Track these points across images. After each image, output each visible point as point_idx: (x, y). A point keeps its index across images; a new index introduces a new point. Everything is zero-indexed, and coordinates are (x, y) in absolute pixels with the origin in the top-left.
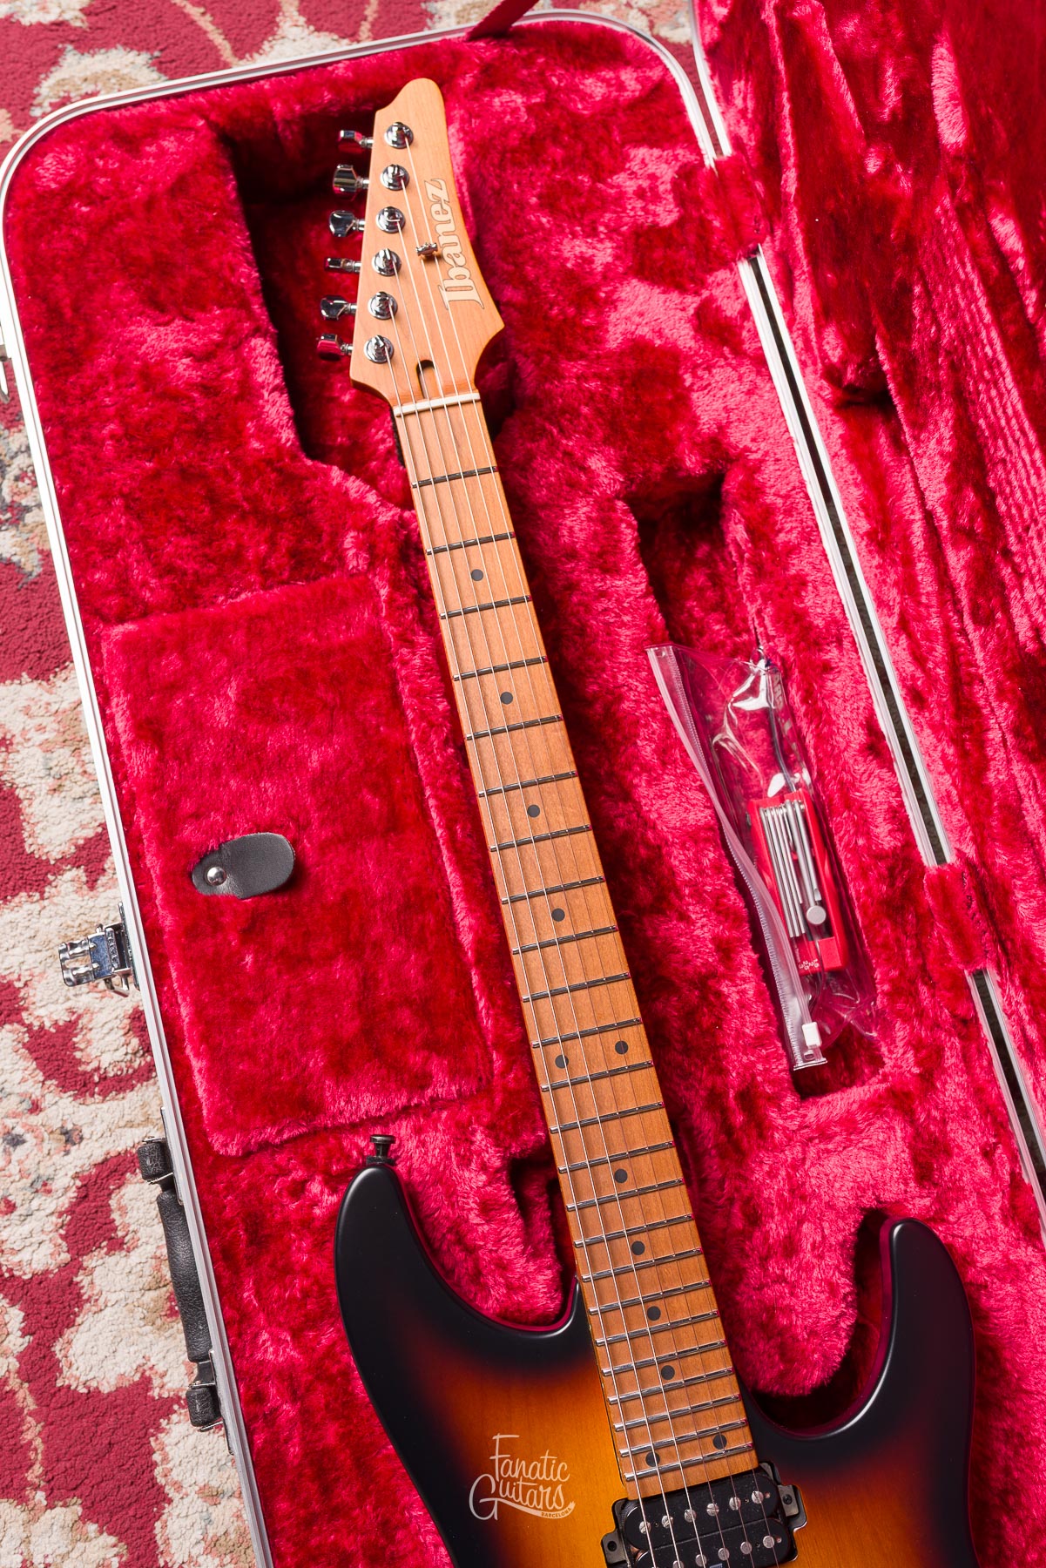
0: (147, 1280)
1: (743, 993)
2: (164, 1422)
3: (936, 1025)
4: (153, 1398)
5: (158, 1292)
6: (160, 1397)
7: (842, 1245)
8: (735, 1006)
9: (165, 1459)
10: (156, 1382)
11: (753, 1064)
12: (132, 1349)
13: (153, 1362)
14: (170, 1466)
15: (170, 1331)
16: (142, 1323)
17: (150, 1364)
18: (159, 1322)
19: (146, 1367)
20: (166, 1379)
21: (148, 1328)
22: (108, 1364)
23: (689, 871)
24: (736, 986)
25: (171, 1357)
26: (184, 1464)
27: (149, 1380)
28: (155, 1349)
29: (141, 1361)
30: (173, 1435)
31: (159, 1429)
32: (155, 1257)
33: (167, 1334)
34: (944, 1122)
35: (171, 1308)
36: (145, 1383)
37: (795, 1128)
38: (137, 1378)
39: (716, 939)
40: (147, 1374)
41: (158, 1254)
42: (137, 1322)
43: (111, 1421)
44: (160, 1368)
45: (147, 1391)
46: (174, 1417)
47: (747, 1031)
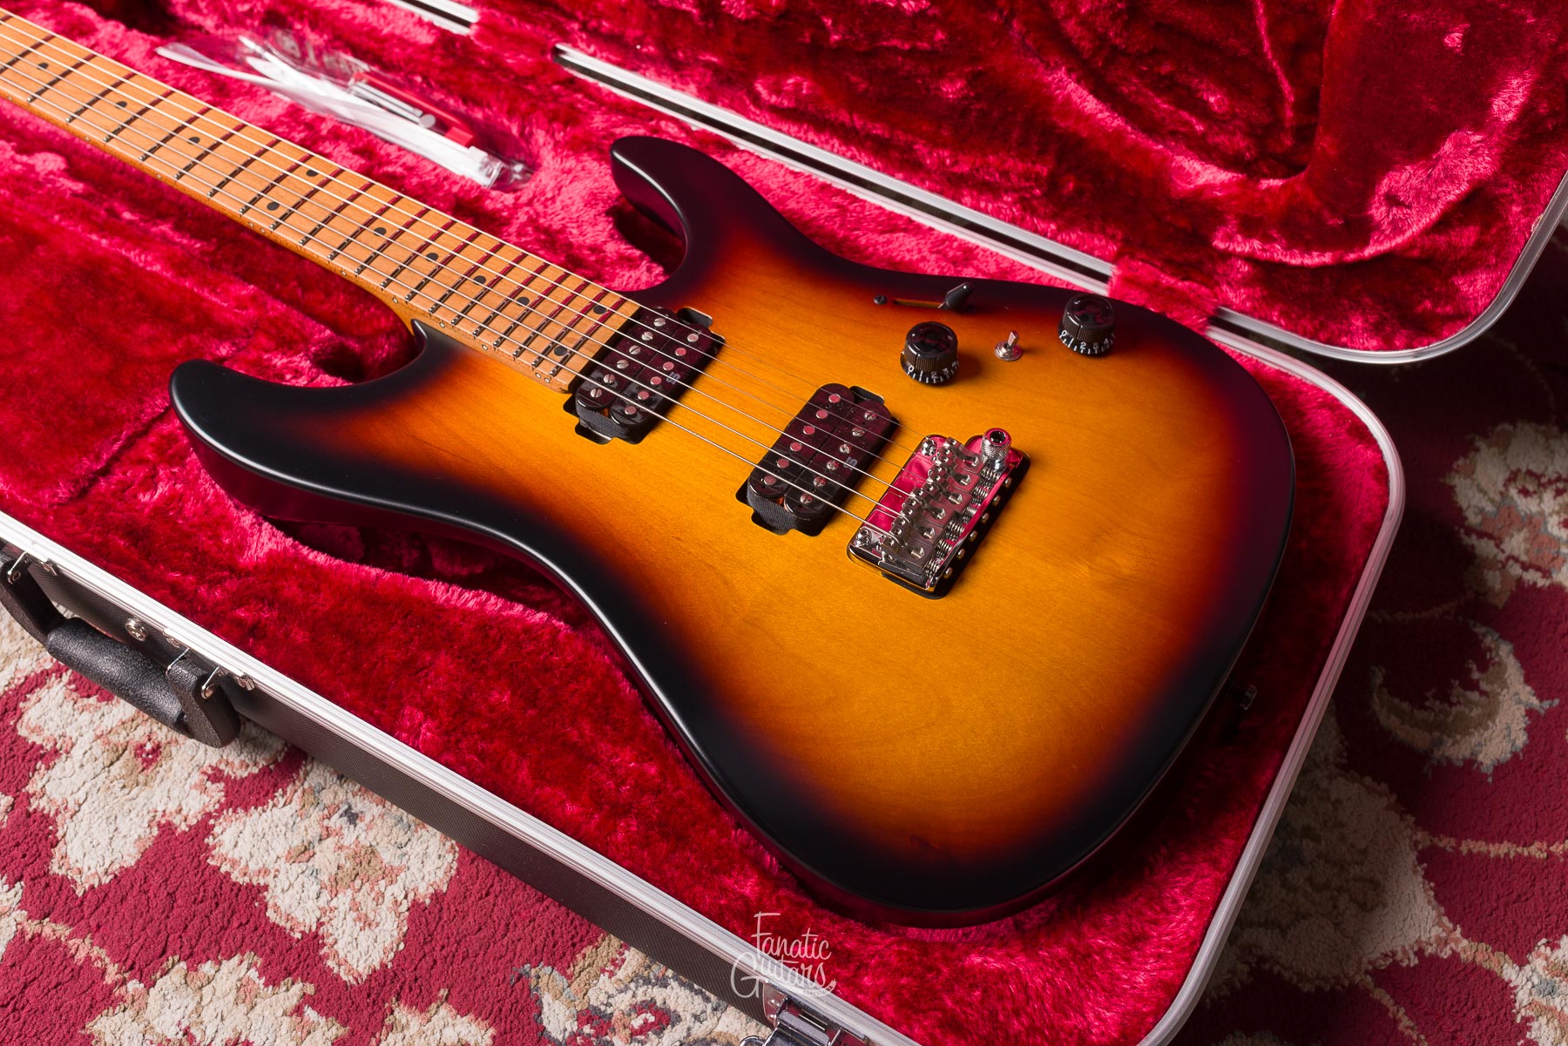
0: (104, 759)
1: (404, 165)
2: (210, 840)
3: (556, 97)
4: (185, 833)
5: (122, 759)
6: (190, 827)
7: (611, 236)
8: (405, 172)
9: (234, 863)
10: (177, 820)
11: (449, 190)
12: (132, 815)
13: (160, 809)
14: (243, 863)
15: (159, 777)
16: (126, 791)
17: (159, 814)
18: (141, 778)
19: (157, 819)
20: (184, 812)
21: (136, 790)
22: (116, 844)
23: (300, 132)
24: (396, 163)
25: (174, 794)
26: (256, 855)
27: (169, 823)
28: (156, 799)
29: (148, 818)
30: (227, 842)
31: (208, 848)
32: (98, 737)
33: (158, 780)
34: (613, 134)
35: (144, 760)
36: (167, 829)
37: (513, 201)
38: (156, 832)
39: (354, 152)
40: (163, 822)
41: (99, 733)
42: (120, 794)
43: (156, 879)
44: (172, 807)
45: (173, 833)
46: (217, 830)
47: (427, 178)
